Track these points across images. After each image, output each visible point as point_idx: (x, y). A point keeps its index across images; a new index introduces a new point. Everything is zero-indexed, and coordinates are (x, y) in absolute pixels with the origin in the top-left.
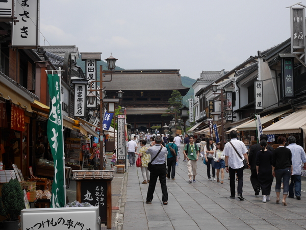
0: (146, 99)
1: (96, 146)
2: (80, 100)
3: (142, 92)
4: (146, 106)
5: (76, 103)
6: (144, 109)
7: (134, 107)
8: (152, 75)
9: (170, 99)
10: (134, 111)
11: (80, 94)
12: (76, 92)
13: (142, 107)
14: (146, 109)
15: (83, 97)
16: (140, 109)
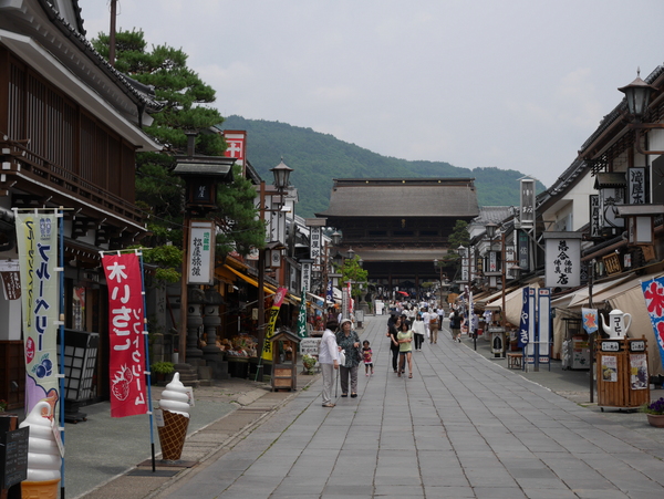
0: (410, 234)
1: (320, 319)
2: (306, 277)
3: (403, 221)
4: (411, 245)
5: (303, 280)
6: (406, 251)
7: (389, 248)
8: (423, 188)
9: (452, 235)
10: (388, 254)
11: (306, 272)
12: (303, 269)
13: (403, 248)
14: (411, 251)
15: (309, 274)
16: (400, 251)
